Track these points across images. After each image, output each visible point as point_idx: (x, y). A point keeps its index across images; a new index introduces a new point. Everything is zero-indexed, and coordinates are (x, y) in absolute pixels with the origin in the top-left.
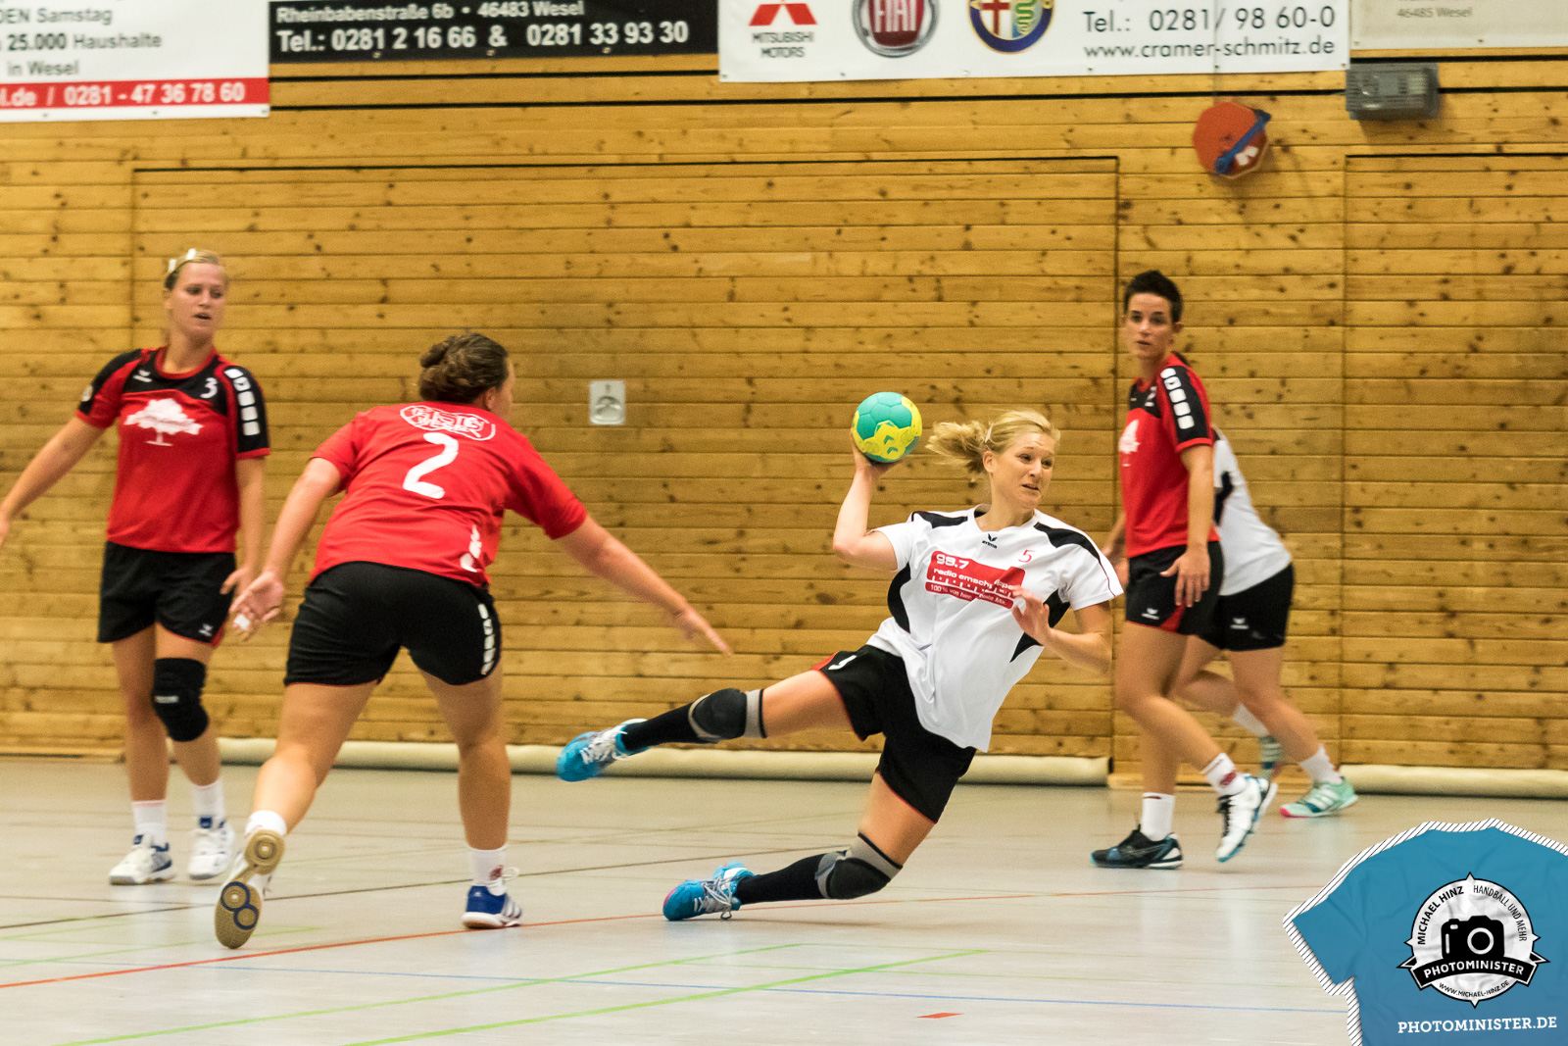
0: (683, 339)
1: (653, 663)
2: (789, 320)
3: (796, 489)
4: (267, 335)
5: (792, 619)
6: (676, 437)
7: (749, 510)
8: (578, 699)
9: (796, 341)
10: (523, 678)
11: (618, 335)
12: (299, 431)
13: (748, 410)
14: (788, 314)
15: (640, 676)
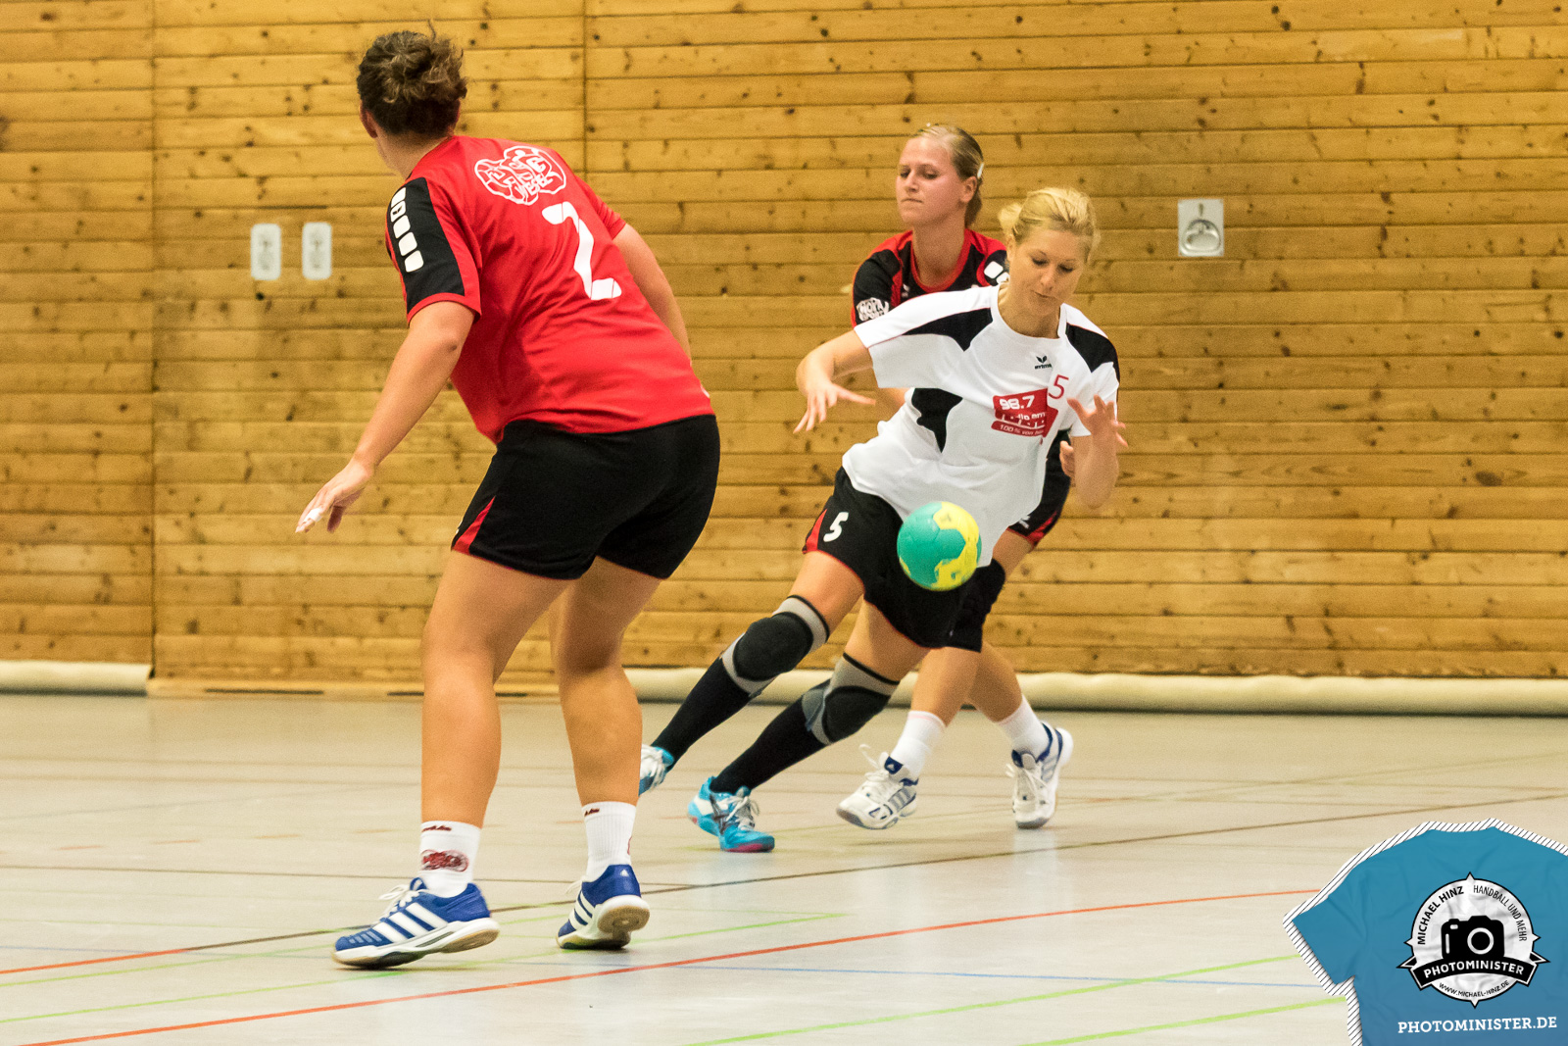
0: (1299, 144)
1: (1264, 566)
2: (1436, 117)
3: (1447, 337)
4: (759, 147)
5: (1445, 507)
6: (1289, 270)
7: (1387, 365)
8: (1167, 613)
9: (1445, 144)
10: (1094, 586)
11: (1214, 141)
12: (803, 270)
13: (1384, 235)
14: (1434, 110)
15: (1248, 582)
